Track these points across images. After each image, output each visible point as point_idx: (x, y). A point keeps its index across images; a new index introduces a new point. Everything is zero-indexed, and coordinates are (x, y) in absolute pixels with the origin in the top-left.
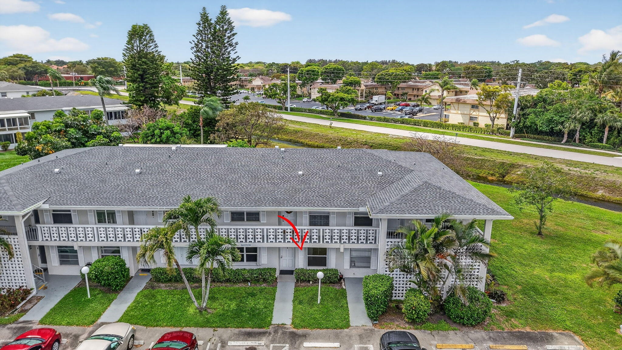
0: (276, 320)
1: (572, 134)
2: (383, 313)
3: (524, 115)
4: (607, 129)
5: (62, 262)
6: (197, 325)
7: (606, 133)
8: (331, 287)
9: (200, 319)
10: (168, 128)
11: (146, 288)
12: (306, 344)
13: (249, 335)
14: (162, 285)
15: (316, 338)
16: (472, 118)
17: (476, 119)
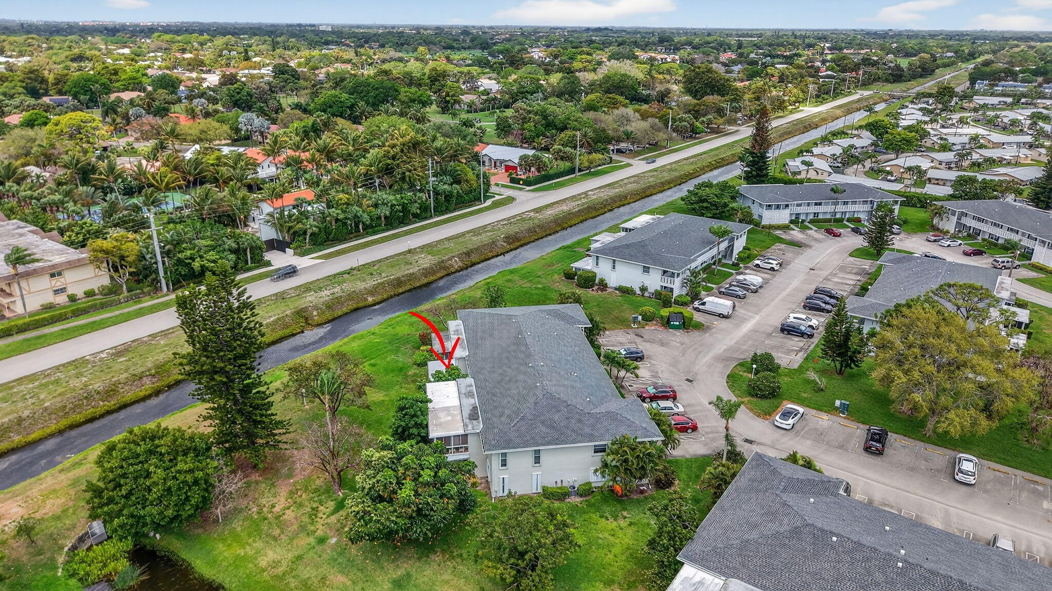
16: (57, 292)
17: (63, 290)
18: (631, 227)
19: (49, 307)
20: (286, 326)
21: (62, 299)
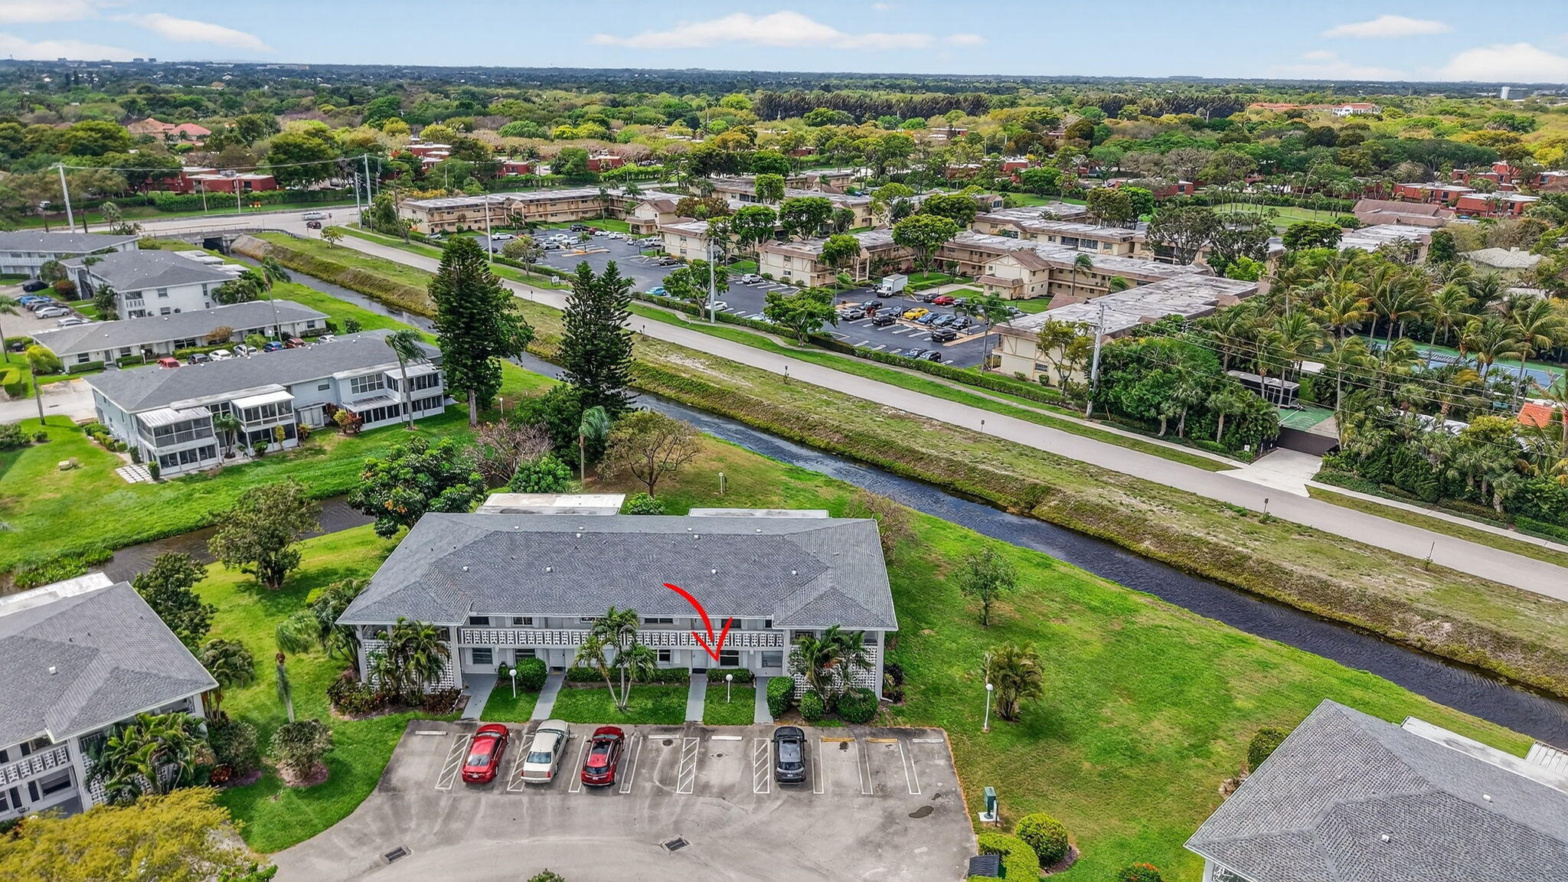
0: (689, 717)
1: (1172, 423)
2: (784, 712)
3: (1107, 382)
4: (1221, 420)
5: (475, 661)
6: (619, 722)
7: (1221, 426)
8: (742, 687)
9: (621, 717)
10: (549, 473)
11: (563, 687)
12: (713, 738)
13: (666, 730)
14: (579, 684)
15: (723, 733)
16: (1037, 367)
17: (1043, 368)
19: (1021, 378)
21: (1036, 377)
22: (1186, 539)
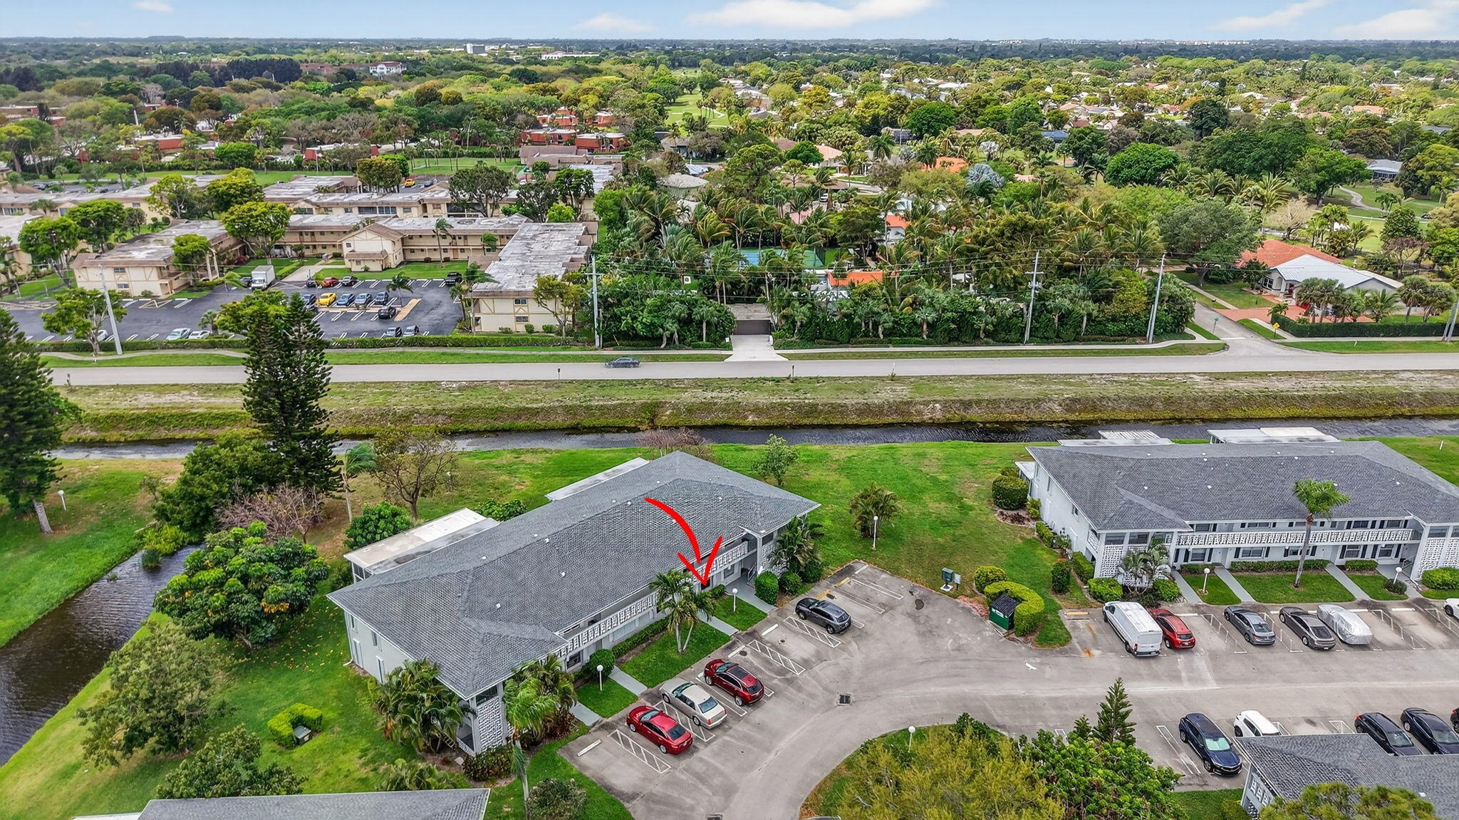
3: (614, 316)
12: (762, 634)
16: (519, 319)
17: (525, 319)
18: (1221, 439)
19: (507, 331)
20: (623, 415)
21: (521, 328)
22: (773, 406)
